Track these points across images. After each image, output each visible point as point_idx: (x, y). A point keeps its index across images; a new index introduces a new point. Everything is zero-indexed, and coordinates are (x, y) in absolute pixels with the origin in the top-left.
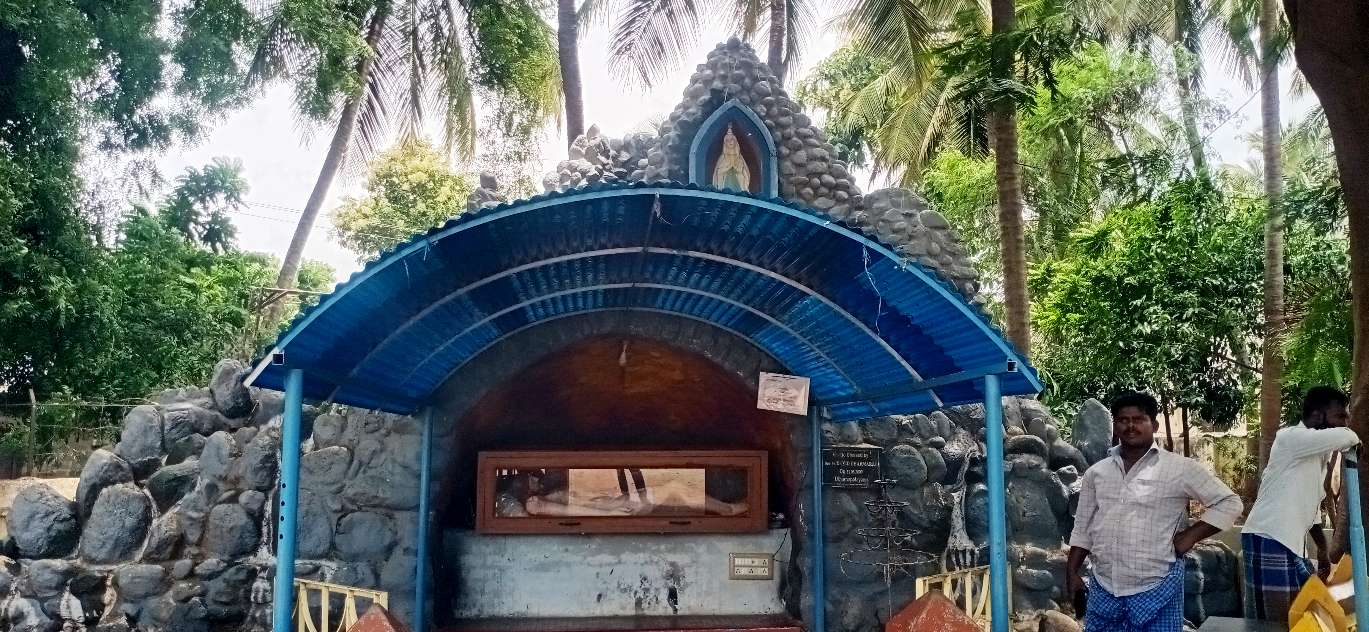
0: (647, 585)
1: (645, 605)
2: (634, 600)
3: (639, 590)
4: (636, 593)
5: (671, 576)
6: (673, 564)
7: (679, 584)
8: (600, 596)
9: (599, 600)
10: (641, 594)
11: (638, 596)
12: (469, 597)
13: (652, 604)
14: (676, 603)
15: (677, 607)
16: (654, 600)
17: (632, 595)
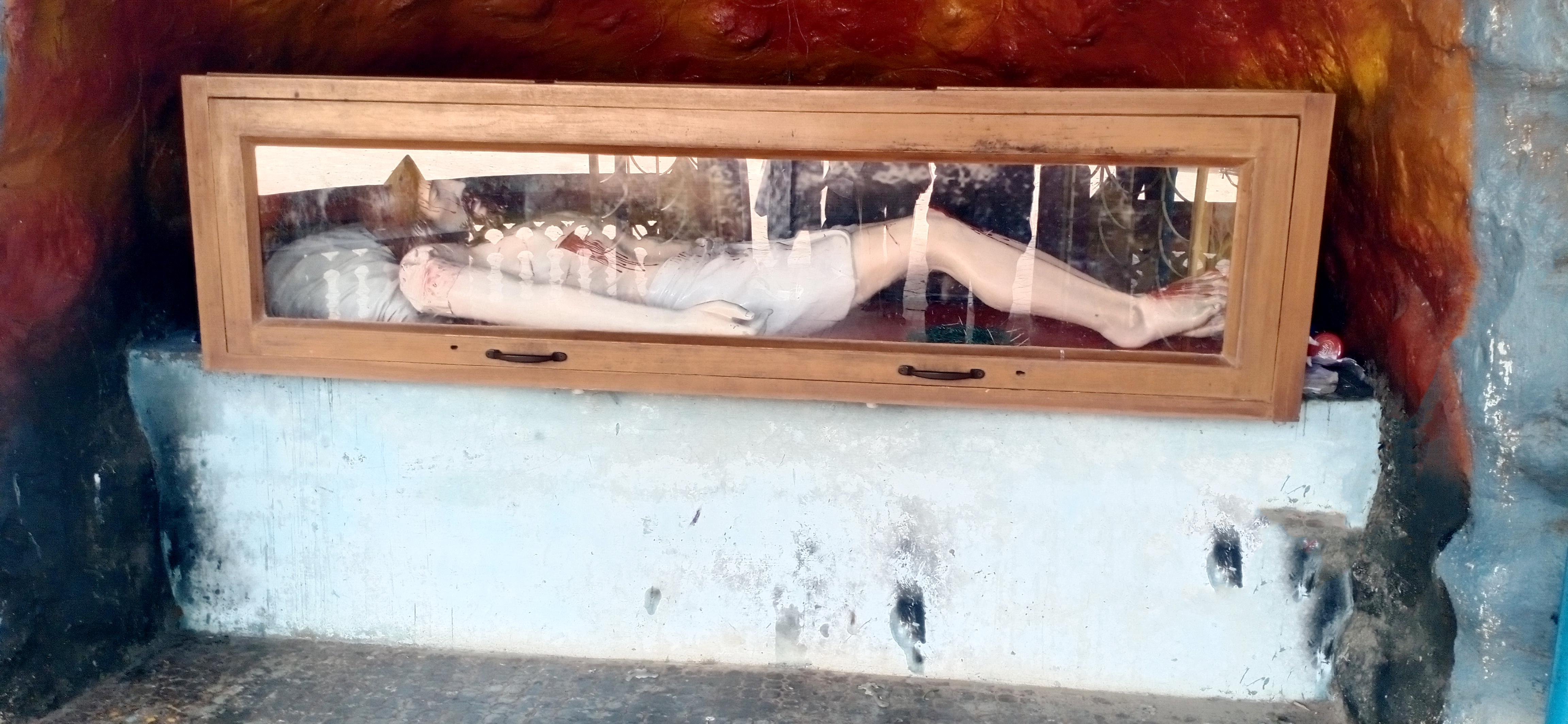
0: (816, 568)
1: (808, 634)
2: (773, 617)
3: (790, 583)
4: (778, 593)
5: (906, 546)
6: (911, 507)
7: (931, 574)
8: (655, 593)
9: (651, 609)
10: (795, 598)
11: (785, 602)
12: (227, 566)
13: (834, 632)
14: (920, 634)
15: (923, 649)
16: (845, 620)
17: (767, 596)
